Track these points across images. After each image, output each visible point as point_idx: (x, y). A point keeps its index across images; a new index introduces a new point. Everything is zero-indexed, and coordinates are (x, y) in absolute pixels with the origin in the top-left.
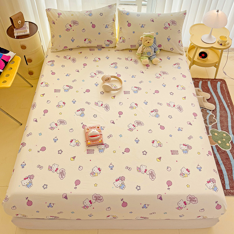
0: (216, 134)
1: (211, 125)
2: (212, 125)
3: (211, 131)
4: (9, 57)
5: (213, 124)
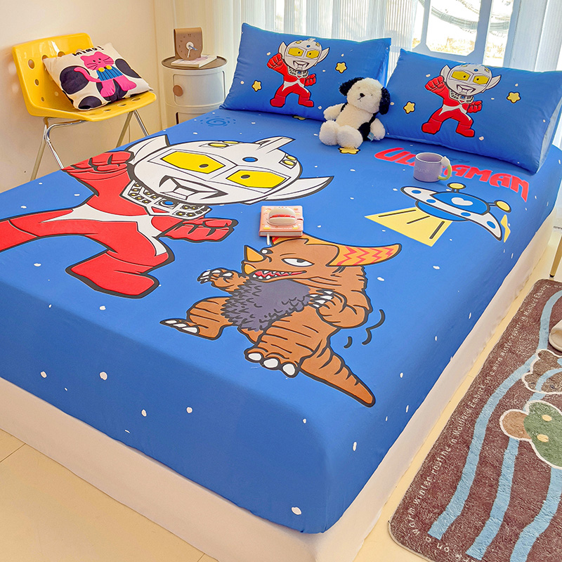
0: (547, 418)
1: (546, 393)
2: (551, 393)
3: (534, 405)
4: (134, 86)
5: (555, 393)
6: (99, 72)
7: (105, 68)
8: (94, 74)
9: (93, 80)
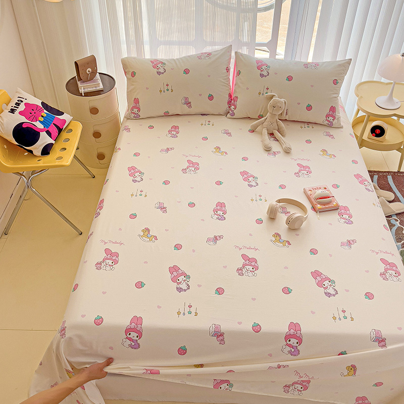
1: (400, 243)
3: (401, 252)
5: (403, 241)
6: (40, 122)
7: (42, 116)
8: (39, 125)
9: (42, 130)
